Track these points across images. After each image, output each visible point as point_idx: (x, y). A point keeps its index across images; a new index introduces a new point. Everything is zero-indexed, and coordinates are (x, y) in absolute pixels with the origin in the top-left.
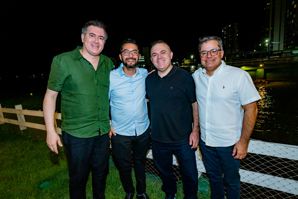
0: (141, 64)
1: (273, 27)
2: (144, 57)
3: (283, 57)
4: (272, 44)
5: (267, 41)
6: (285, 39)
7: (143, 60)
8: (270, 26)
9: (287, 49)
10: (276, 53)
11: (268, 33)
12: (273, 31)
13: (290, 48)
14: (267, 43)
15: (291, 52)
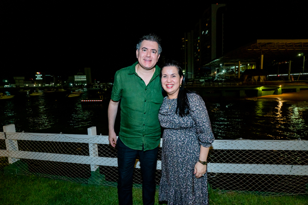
0: (82, 83)
1: (187, 62)
2: (86, 77)
3: (194, 84)
4: (187, 74)
5: (184, 71)
6: (194, 71)
7: (85, 79)
8: (185, 62)
9: (196, 78)
10: (191, 80)
11: (185, 66)
12: (187, 64)
13: (198, 78)
14: (185, 73)
15: (199, 80)
